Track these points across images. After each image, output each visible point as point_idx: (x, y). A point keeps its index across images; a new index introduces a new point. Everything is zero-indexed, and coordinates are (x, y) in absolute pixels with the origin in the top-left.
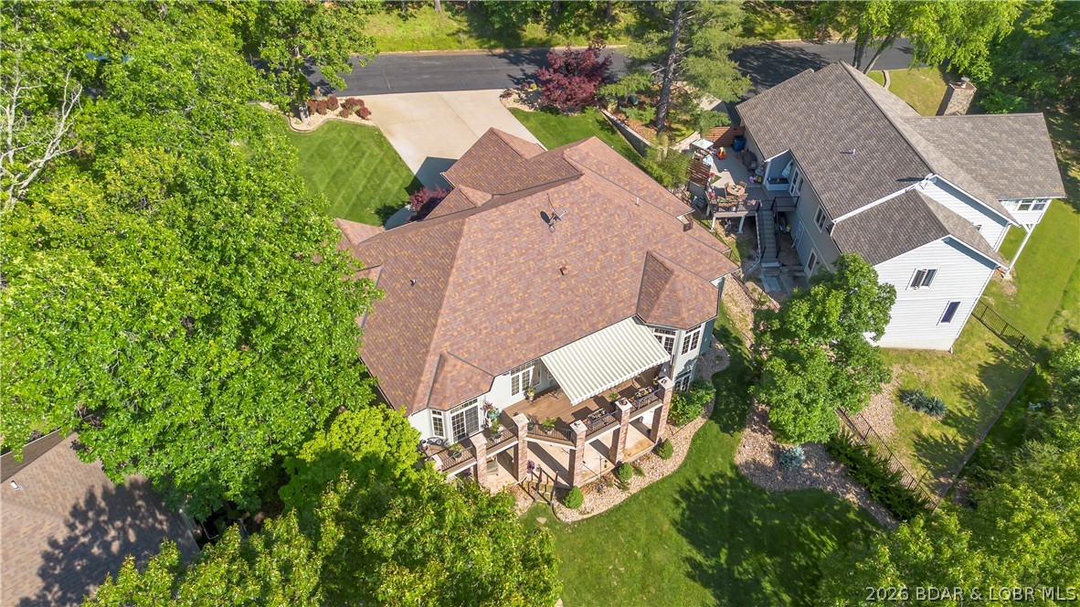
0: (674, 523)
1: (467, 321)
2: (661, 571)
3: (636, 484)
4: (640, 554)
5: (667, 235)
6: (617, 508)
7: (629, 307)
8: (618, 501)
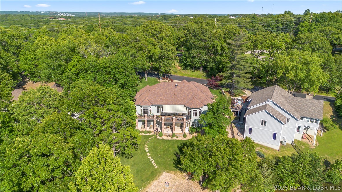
0: (178, 146)
1: (153, 96)
2: (169, 151)
3: (175, 138)
4: (167, 147)
5: (199, 95)
6: (168, 140)
7: (184, 103)
8: (169, 139)
